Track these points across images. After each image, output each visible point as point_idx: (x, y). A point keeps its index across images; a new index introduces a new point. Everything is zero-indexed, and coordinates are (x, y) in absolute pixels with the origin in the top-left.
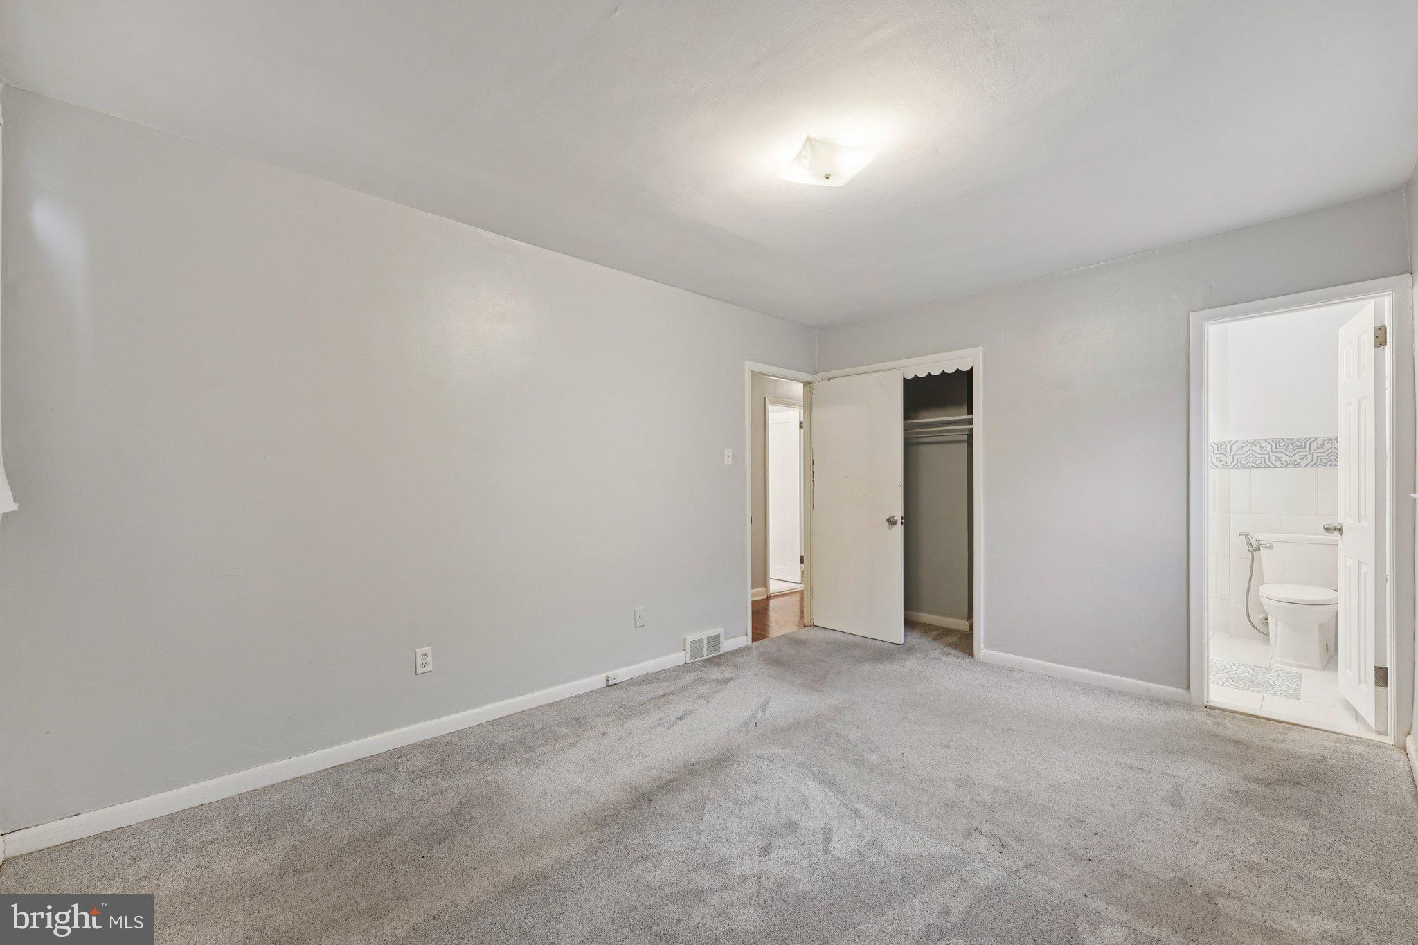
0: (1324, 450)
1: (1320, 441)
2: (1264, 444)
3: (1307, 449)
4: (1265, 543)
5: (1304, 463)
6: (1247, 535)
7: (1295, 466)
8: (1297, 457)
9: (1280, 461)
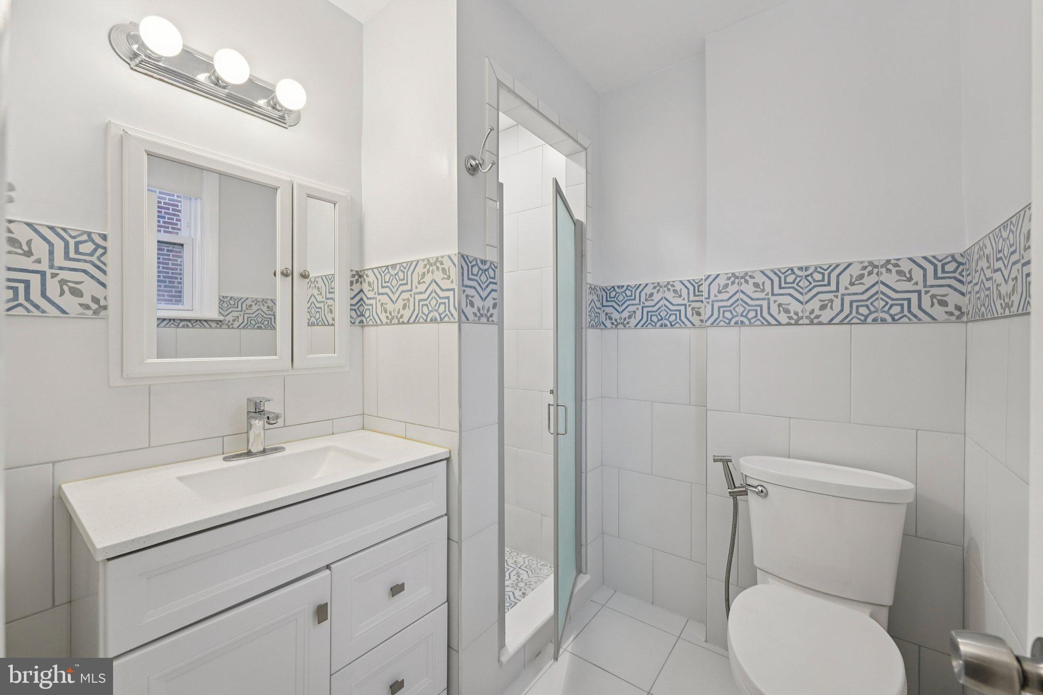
0: (863, 288)
1: (855, 271)
2: (760, 279)
3: (833, 287)
4: (755, 483)
5: (826, 315)
6: (726, 462)
7: (812, 323)
8: (815, 304)
9: (787, 311)
